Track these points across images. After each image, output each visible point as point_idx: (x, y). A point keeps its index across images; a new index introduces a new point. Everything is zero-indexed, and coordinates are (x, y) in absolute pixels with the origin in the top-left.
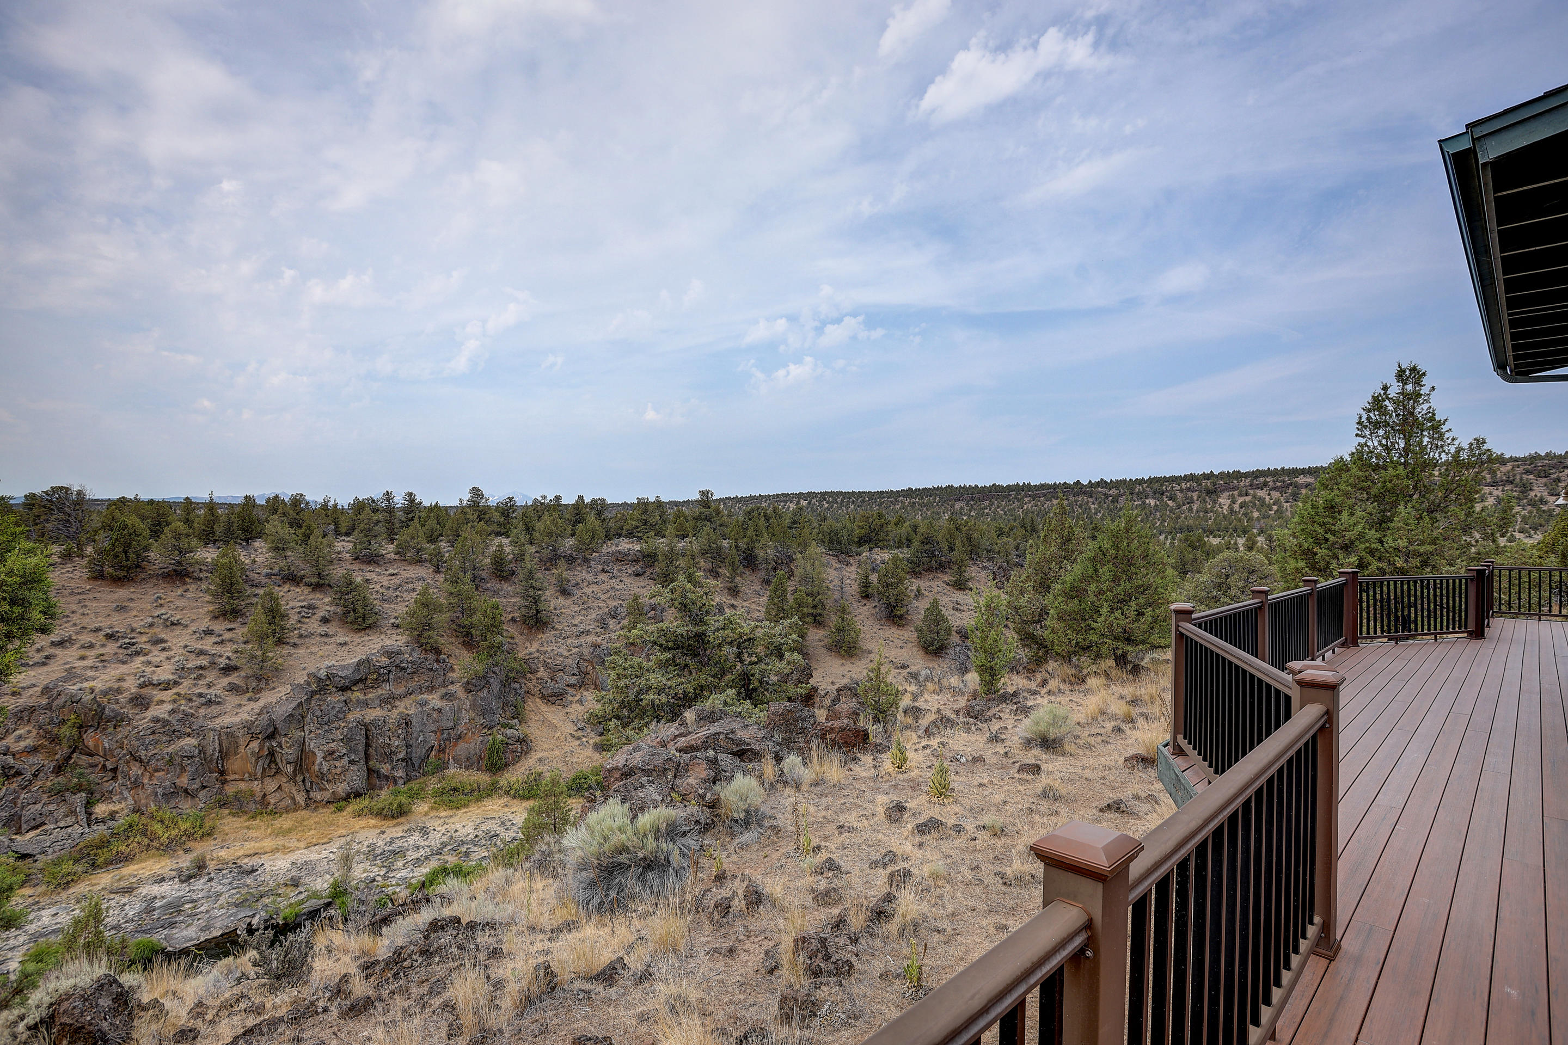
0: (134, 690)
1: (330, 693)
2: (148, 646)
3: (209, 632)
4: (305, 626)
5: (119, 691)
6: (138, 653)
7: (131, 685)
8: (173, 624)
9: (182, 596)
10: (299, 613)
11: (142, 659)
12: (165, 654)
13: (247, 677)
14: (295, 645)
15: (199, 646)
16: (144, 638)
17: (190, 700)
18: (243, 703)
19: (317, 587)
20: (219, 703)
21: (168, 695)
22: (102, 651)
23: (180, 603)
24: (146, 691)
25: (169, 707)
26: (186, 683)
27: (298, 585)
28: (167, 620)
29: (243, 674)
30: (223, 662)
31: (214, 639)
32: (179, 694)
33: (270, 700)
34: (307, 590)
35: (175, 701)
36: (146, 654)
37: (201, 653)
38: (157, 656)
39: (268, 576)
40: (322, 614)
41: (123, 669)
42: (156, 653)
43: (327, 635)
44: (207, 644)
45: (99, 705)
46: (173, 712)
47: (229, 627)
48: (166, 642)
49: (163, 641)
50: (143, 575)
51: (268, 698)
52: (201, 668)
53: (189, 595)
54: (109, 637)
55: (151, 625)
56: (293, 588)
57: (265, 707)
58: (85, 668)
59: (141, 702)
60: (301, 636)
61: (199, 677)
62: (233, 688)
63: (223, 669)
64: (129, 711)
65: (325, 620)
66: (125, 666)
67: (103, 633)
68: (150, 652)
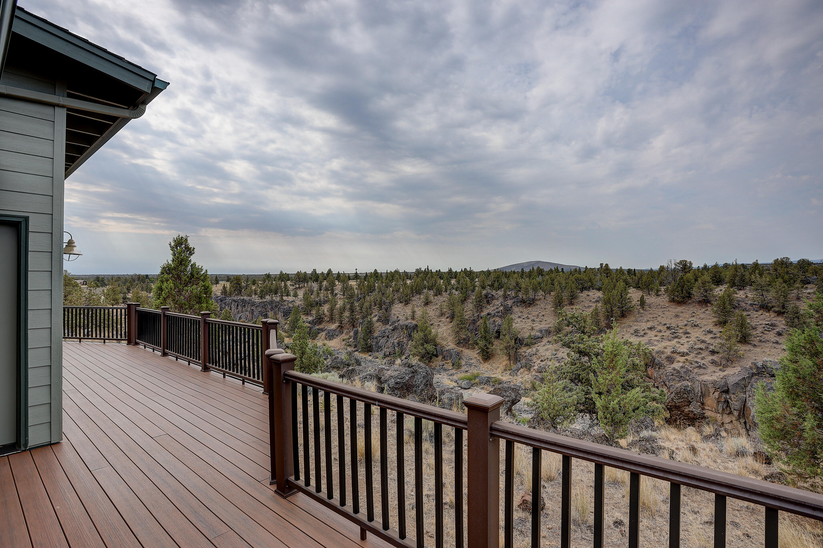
0: (669, 354)
1: (765, 377)
2: (682, 335)
3: (710, 332)
4: (765, 336)
5: (663, 353)
6: (676, 337)
7: (668, 351)
8: (695, 326)
9: (704, 312)
10: (764, 327)
11: (676, 340)
12: (688, 339)
13: (722, 358)
14: (755, 346)
15: (703, 338)
16: (681, 331)
17: (691, 364)
18: (717, 371)
19: (779, 314)
20: (704, 368)
21: (682, 359)
22: (664, 334)
23: (702, 316)
24: (675, 355)
25: (681, 364)
26: (692, 355)
27: (769, 311)
28: (693, 323)
29: (720, 356)
30: (712, 348)
31: (712, 335)
32: (687, 360)
33: (730, 372)
34: (773, 315)
35: (684, 362)
36: (679, 338)
37: (703, 342)
38: (684, 340)
39: (751, 305)
40: (777, 330)
41: (668, 343)
42: (684, 338)
43: (777, 343)
44: (708, 338)
45: (653, 357)
46: (682, 367)
47: (721, 330)
48: (689, 334)
49: (688, 333)
50: (690, 301)
51: (730, 371)
52: (701, 349)
53: (707, 312)
54: (668, 328)
55: (686, 325)
56: (765, 313)
57: (725, 376)
58: (655, 340)
59: (670, 360)
60: (760, 341)
61: (699, 353)
62: (713, 362)
63: (711, 351)
64: (665, 363)
65: (779, 334)
66: (670, 342)
67: (666, 326)
68: (681, 337)
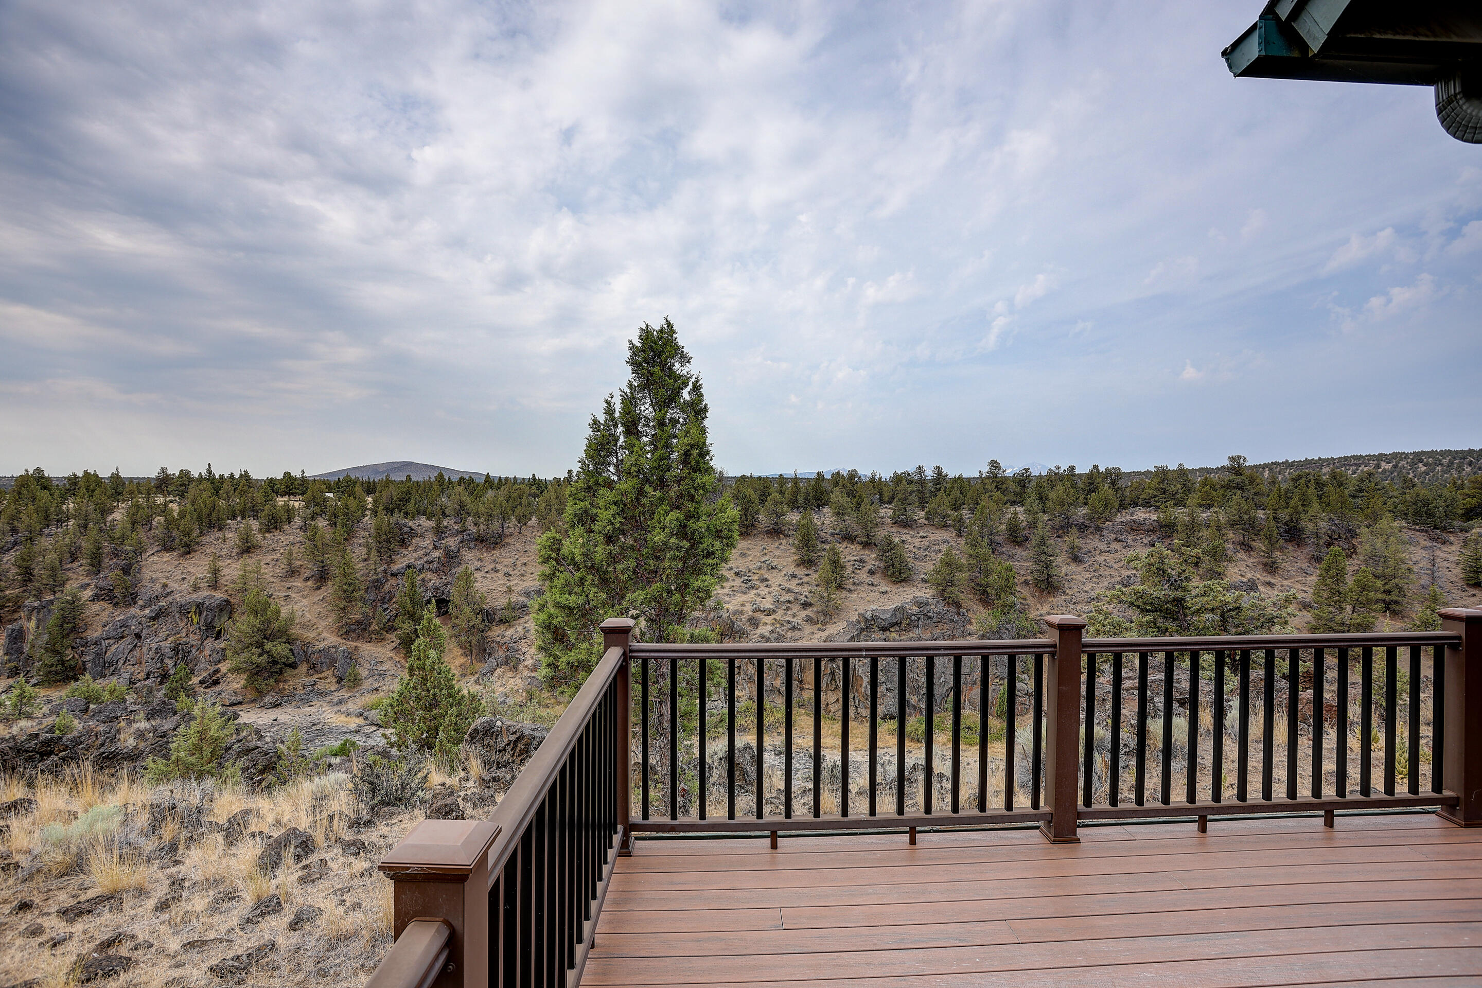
0: (750, 613)
1: (874, 631)
2: (757, 583)
3: (794, 576)
4: (857, 576)
5: (742, 613)
6: (752, 587)
7: (748, 609)
8: (772, 568)
9: (778, 547)
10: (854, 565)
11: (754, 591)
12: (768, 590)
13: (818, 612)
14: (850, 591)
15: (787, 585)
16: (756, 577)
17: (782, 625)
18: (815, 631)
19: (866, 545)
20: (800, 629)
21: (769, 619)
22: (733, 584)
23: (777, 553)
24: (757, 615)
25: (770, 628)
26: (780, 612)
27: (852, 543)
28: (769, 565)
29: (815, 609)
30: (802, 599)
31: (797, 581)
32: (775, 620)
33: (832, 631)
34: (859, 547)
35: (773, 624)
36: (757, 589)
37: (789, 591)
38: (763, 591)
39: (833, 535)
40: (869, 567)
41: (744, 598)
42: (763, 588)
43: (872, 585)
44: (793, 584)
45: (731, 621)
46: (772, 632)
47: (807, 573)
48: (768, 581)
49: (766, 580)
50: (755, 532)
51: (831, 630)
52: (789, 602)
53: (782, 547)
54: (737, 574)
55: (760, 568)
56: (849, 545)
57: (828, 637)
58: (724, 594)
59: (754, 622)
60: (854, 584)
61: (788, 609)
62: (808, 620)
63: (802, 604)
64: (746, 627)
65: (871, 572)
66: (745, 596)
67: (733, 571)
68: (759, 587)
